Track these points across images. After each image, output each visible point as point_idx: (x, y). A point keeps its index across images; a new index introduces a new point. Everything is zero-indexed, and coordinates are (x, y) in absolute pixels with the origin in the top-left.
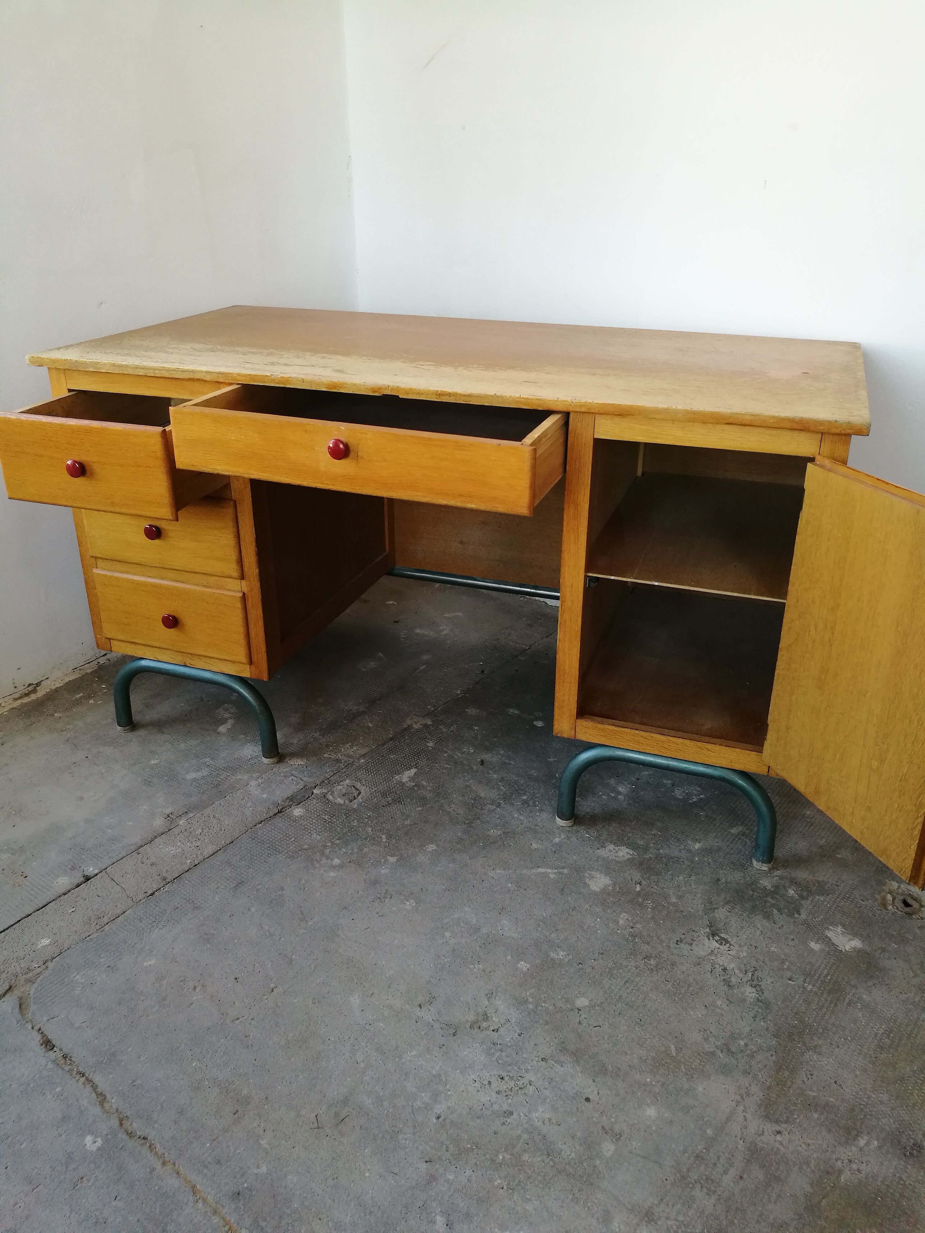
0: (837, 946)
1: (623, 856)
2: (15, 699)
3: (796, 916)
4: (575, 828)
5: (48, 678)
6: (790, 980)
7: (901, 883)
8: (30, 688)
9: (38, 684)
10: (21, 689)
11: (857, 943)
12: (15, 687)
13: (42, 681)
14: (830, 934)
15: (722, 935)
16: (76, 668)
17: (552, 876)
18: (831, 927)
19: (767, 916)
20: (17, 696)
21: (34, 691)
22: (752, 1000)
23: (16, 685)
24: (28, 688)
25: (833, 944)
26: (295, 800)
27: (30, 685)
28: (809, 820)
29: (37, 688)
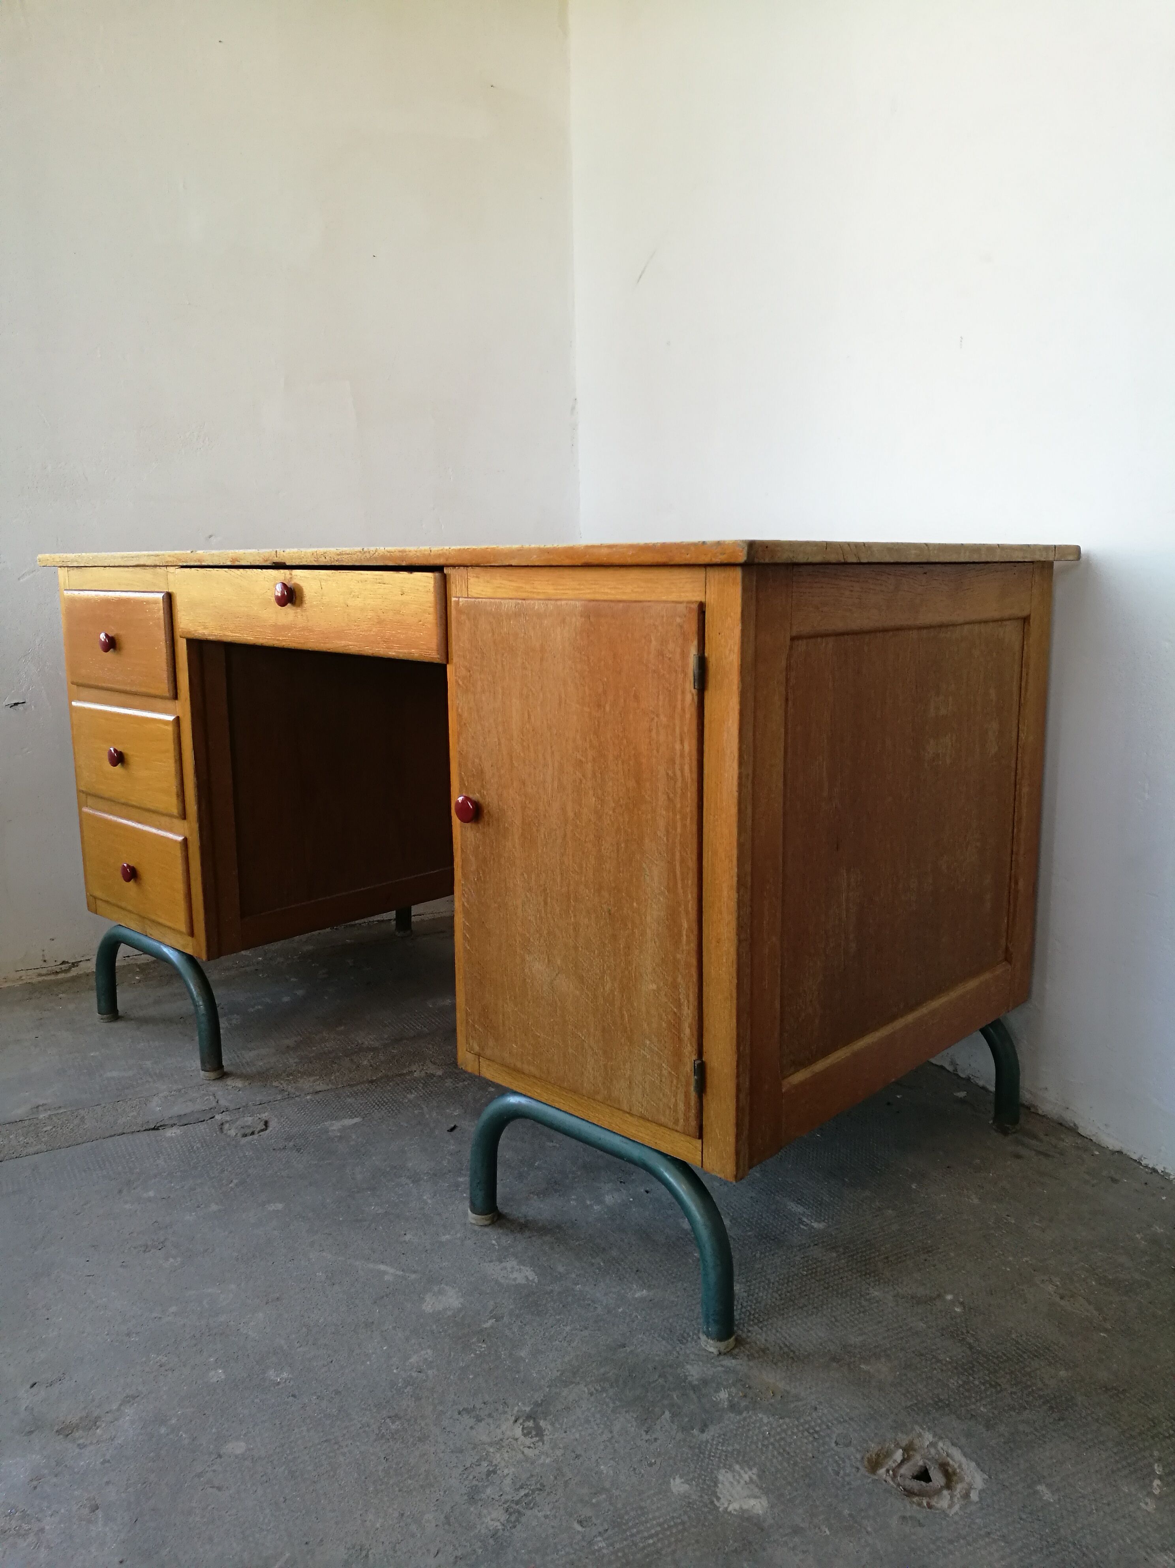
0: (718, 1499)
1: (515, 1279)
2: (40, 975)
3: (695, 1432)
4: (487, 1229)
5: (89, 960)
6: (580, 1522)
7: (941, 1438)
8: (64, 967)
9: (74, 965)
10: (52, 965)
11: (758, 1506)
12: (45, 961)
13: (81, 961)
14: (724, 1477)
15: (542, 1423)
16: (128, 957)
17: (386, 1278)
18: (737, 1467)
19: (647, 1420)
20: (44, 971)
21: (67, 971)
22: (483, 1531)
23: (46, 959)
24: (61, 966)
25: (715, 1493)
26: (183, 1121)
27: (63, 963)
28: (864, 1303)
29: (73, 969)
